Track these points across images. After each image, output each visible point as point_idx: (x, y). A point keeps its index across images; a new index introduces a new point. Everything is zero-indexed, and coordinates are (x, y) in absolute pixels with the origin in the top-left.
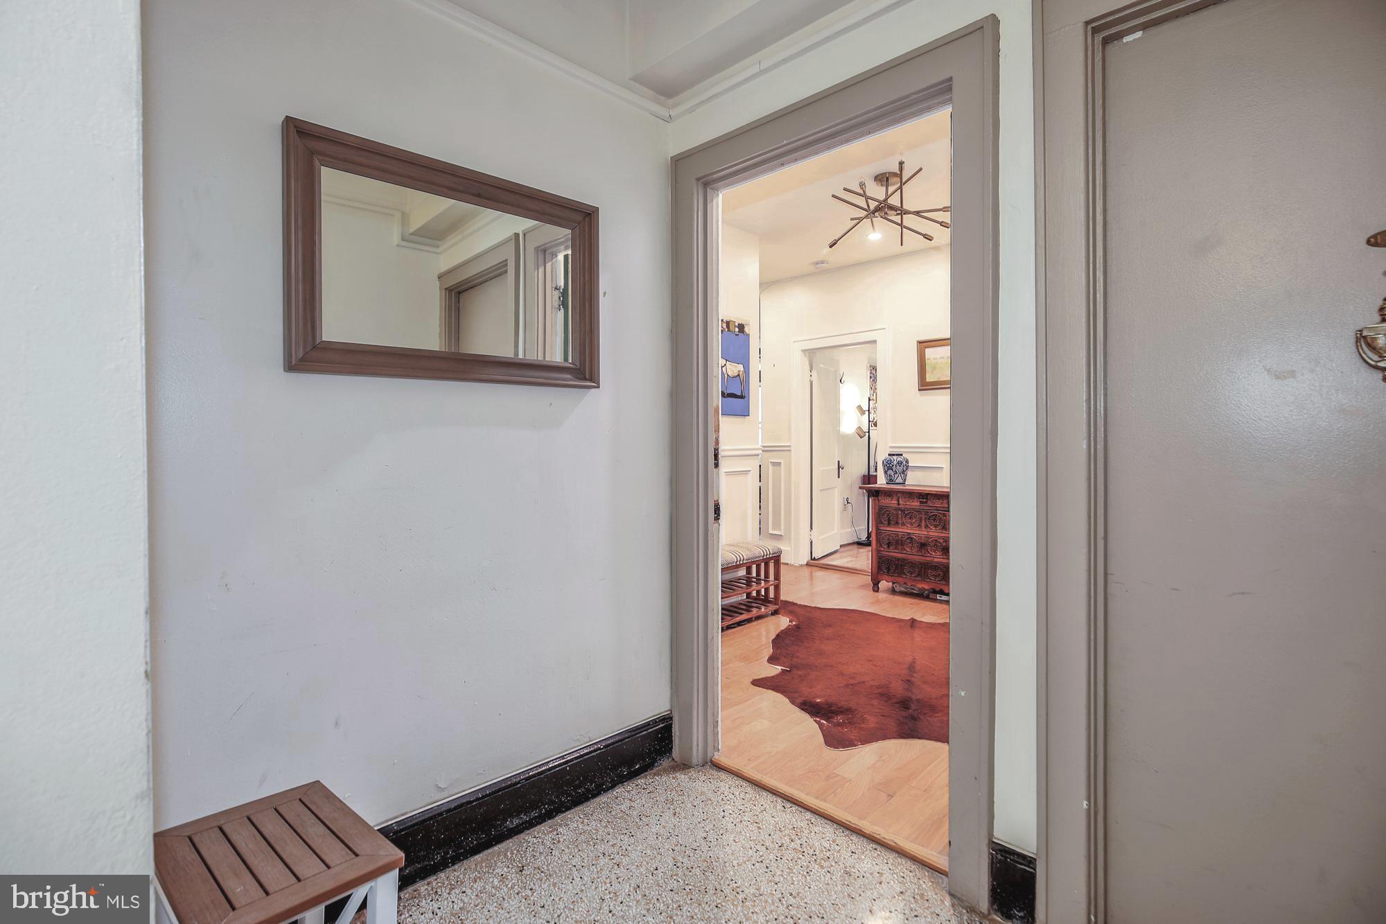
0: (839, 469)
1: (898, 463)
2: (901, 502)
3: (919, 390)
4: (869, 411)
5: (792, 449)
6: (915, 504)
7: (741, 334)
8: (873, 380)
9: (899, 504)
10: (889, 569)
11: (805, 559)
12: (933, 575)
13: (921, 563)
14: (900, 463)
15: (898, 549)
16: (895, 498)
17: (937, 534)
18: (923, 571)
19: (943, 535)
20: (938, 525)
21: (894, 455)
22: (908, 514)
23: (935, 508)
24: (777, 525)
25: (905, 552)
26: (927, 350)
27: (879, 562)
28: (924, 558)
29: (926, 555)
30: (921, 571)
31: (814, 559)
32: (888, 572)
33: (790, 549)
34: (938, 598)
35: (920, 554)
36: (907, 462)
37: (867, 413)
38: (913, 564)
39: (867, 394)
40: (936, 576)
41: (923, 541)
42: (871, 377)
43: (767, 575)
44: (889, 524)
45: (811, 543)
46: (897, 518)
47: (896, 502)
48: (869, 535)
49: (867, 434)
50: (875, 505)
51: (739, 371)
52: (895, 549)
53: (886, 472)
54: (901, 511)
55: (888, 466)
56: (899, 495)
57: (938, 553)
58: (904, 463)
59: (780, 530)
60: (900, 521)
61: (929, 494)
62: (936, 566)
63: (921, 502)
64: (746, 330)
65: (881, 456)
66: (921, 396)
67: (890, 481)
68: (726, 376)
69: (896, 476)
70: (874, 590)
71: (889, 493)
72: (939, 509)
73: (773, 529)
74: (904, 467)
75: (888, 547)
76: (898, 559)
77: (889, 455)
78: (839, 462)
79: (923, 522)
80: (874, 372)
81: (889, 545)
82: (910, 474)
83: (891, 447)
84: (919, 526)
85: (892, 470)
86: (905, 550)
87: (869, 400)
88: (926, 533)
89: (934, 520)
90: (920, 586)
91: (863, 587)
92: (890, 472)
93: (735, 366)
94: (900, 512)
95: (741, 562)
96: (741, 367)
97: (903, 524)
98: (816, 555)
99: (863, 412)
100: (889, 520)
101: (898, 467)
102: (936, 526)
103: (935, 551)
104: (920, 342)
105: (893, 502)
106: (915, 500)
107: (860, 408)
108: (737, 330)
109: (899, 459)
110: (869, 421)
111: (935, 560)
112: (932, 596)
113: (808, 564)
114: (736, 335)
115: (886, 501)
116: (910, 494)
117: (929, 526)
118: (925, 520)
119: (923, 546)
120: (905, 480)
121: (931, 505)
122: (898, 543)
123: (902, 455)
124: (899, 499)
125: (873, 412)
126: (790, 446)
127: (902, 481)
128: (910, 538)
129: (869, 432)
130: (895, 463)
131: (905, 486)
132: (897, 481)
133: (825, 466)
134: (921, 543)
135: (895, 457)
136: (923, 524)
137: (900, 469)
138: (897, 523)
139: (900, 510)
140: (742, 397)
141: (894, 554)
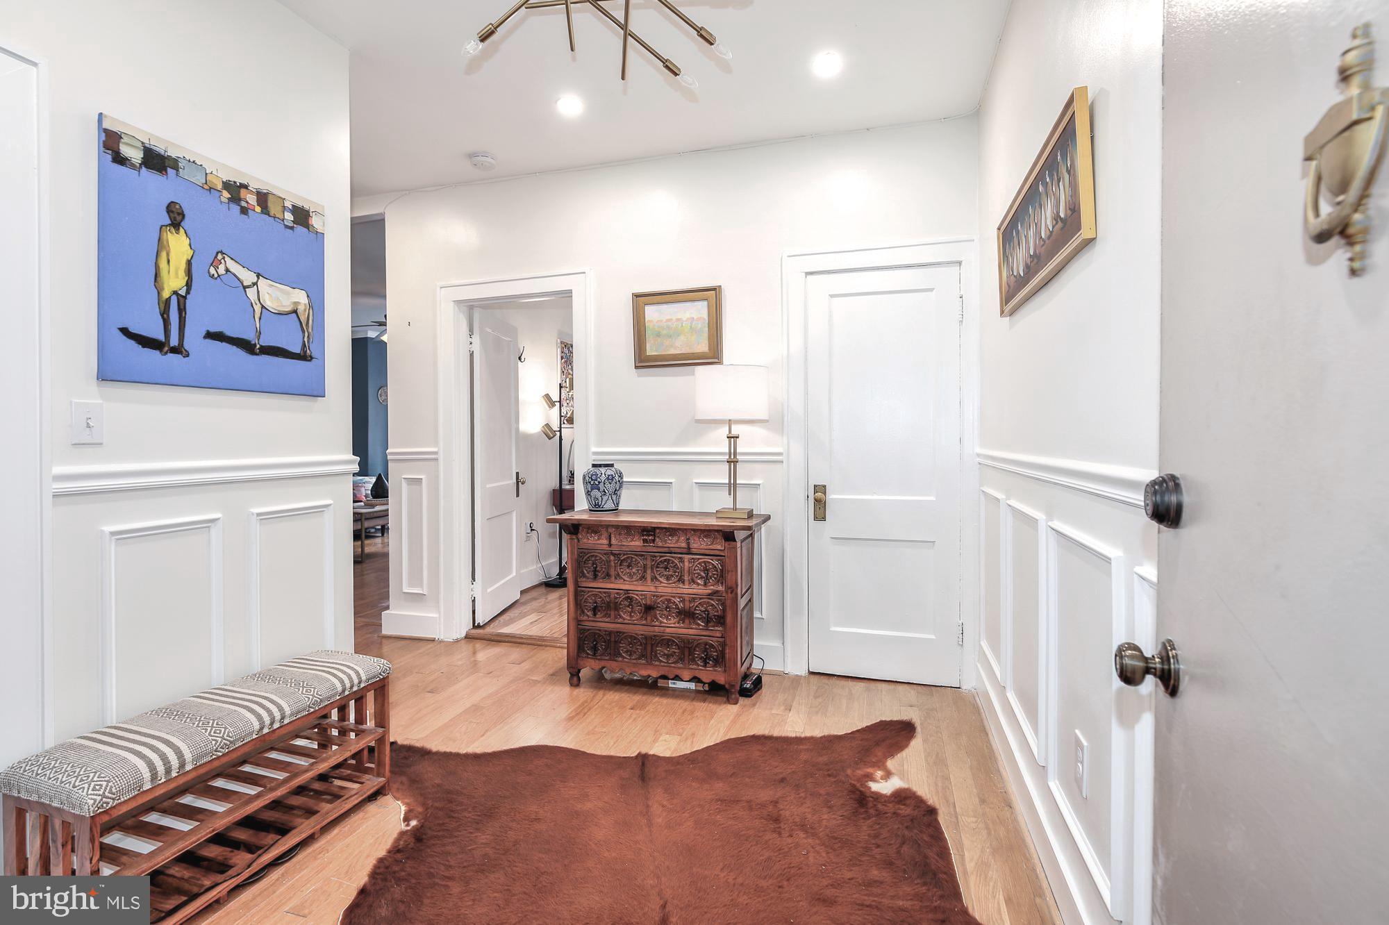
0: (518, 482)
1: (608, 479)
2: (614, 541)
3: (636, 367)
4: (560, 402)
5: (441, 457)
6: (636, 543)
7: (300, 229)
8: (566, 362)
9: (610, 545)
10: (595, 649)
11: (461, 627)
12: (665, 654)
13: (646, 638)
14: (610, 478)
15: (609, 616)
16: (605, 535)
17: (669, 590)
18: (649, 648)
19: (679, 591)
20: (672, 576)
21: (600, 466)
22: (625, 560)
23: (666, 550)
24: (416, 578)
25: (620, 620)
26: (647, 308)
27: (579, 639)
28: (651, 629)
29: (653, 624)
30: (645, 649)
31: (479, 627)
32: (595, 654)
33: (435, 615)
34: (670, 685)
35: (644, 622)
36: (621, 476)
37: (558, 404)
38: (633, 639)
39: (557, 379)
40: (668, 656)
41: (649, 603)
42: (562, 358)
43: (360, 719)
44: (595, 576)
45: (474, 601)
46: (609, 566)
47: (605, 542)
48: (562, 570)
49: (558, 433)
50: (572, 546)
51: (296, 303)
52: (605, 616)
53: (588, 493)
54: (614, 555)
55: (592, 483)
56: (611, 530)
57: (673, 621)
58: (617, 478)
59: (421, 585)
60: (612, 572)
61: (658, 528)
62: (669, 640)
63: (645, 541)
64: (315, 221)
65: (581, 468)
66: (638, 376)
67: (596, 507)
68: (258, 308)
69: (605, 498)
70: (572, 685)
71: (594, 528)
72: (673, 550)
73: (411, 585)
74: (617, 482)
75: (595, 614)
76: (610, 633)
77: (594, 466)
78: (517, 473)
79: (649, 571)
80: (566, 350)
81: (595, 610)
82: (624, 493)
83: (595, 453)
84: (643, 578)
85: (599, 490)
86: (621, 617)
87: (561, 387)
88: (653, 589)
89: (666, 568)
90: (644, 673)
91: (554, 677)
92: (595, 493)
93: (288, 293)
94: (612, 558)
95: (276, 726)
96: (300, 297)
97: (618, 576)
98: (480, 620)
99: (551, 404)
100: (595, 571)
101: (608, 485)
102: (668, 578)
103: (667, 619)
104: (637, 296)
105: (601, 542)
106: (636, 538)
107: (547, 397)
108: (289, 217)
109: (609, 472)
110: (561, 416)
111: (668, 630)
112: (661, 683)
113: (468, 637)
114: (287, 227)
115: (590, 541)
116: (628, 529)
117: (658, 577)
118: (652, 569)
119: (649, 609)
120: (618, 504)
121: (660, 544)
122: (609, 606)
123: (612, 465)
124: (610, 536)
125: (565, 404)
126: (436, 453)
127: (613, 507)
128: (628, 597)
129: (560, 431)
130: (603, 478)
131: (617, 515)
132: (607, 507)
133: (495, 483)
134: (645, 605)
135: (603, 470)
136: (649, 575)
137: (610, 487)
138: (608, 575)
139: (612, 554)
140: (304, 357)
141: (604, 624)
